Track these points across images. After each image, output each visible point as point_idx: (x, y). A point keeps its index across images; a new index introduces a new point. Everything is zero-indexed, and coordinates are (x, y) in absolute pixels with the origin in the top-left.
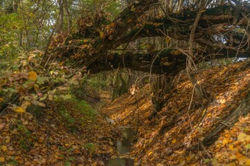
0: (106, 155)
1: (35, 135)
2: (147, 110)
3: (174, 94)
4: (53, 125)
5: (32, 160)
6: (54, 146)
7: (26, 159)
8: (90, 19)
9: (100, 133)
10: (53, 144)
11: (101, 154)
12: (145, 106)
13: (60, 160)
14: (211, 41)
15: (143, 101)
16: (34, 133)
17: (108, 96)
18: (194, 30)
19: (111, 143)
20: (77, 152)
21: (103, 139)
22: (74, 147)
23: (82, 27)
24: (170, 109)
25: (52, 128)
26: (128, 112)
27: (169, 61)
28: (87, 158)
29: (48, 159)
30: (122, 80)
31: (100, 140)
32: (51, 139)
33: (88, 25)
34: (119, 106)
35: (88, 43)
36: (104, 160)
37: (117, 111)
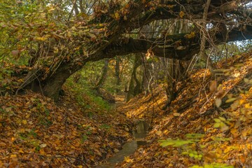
0: (122, 138)
1: (53, 114)
2: (161, 104)
3: (188, 83)
4: (70, 110)
5: (51, 135)
6: (72, 126)
7: (45, 134)
8: (105, 6)
9: (116, 121)
10: (71, 124)
11: (117, 136)
12: (159, 102)
13: (78, 137)
14: (224, 18)
15: (157, 98)
16: (53, 112)
17: (123, 99)
18: (207, 8)
19: (127, 129)
20: (94, 132)
21: (119, 125)
22: (91, 128)
23: (98, 13)
24: (184, 96)
25: (70, 111)
26: (143, 108)
27: (183, 45)
28: (104, 137)
29: (66, 135)
30: (136, 80)
31: (116, 125)
32: (69, 119)
33: (103, 11)
34: (134, 104)
35: (103, 27)
36: (120, 141)
37: (132, 108)
